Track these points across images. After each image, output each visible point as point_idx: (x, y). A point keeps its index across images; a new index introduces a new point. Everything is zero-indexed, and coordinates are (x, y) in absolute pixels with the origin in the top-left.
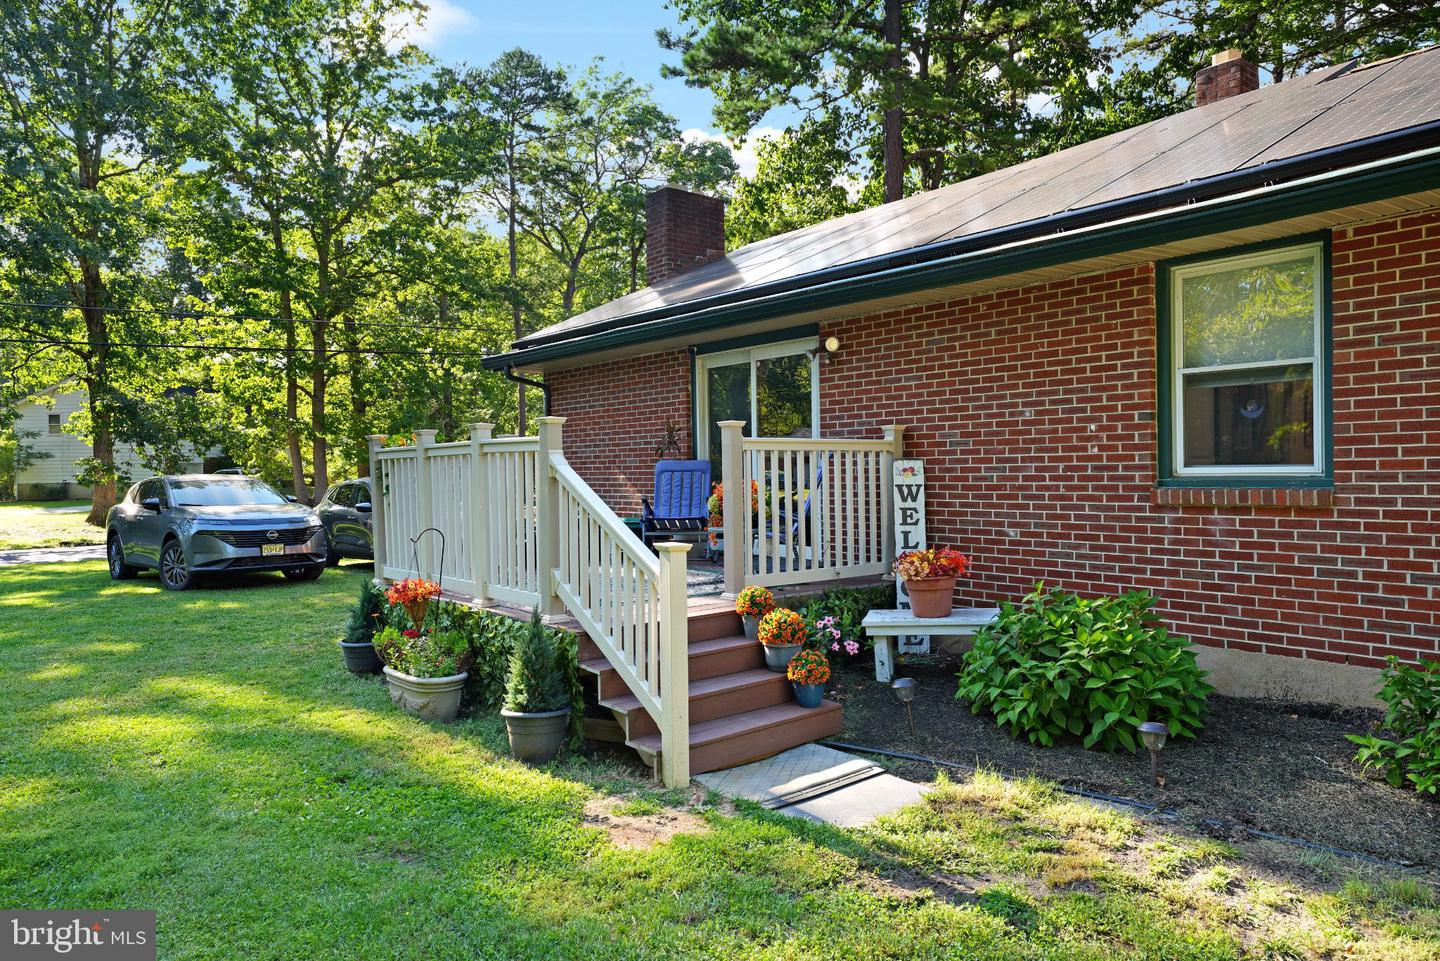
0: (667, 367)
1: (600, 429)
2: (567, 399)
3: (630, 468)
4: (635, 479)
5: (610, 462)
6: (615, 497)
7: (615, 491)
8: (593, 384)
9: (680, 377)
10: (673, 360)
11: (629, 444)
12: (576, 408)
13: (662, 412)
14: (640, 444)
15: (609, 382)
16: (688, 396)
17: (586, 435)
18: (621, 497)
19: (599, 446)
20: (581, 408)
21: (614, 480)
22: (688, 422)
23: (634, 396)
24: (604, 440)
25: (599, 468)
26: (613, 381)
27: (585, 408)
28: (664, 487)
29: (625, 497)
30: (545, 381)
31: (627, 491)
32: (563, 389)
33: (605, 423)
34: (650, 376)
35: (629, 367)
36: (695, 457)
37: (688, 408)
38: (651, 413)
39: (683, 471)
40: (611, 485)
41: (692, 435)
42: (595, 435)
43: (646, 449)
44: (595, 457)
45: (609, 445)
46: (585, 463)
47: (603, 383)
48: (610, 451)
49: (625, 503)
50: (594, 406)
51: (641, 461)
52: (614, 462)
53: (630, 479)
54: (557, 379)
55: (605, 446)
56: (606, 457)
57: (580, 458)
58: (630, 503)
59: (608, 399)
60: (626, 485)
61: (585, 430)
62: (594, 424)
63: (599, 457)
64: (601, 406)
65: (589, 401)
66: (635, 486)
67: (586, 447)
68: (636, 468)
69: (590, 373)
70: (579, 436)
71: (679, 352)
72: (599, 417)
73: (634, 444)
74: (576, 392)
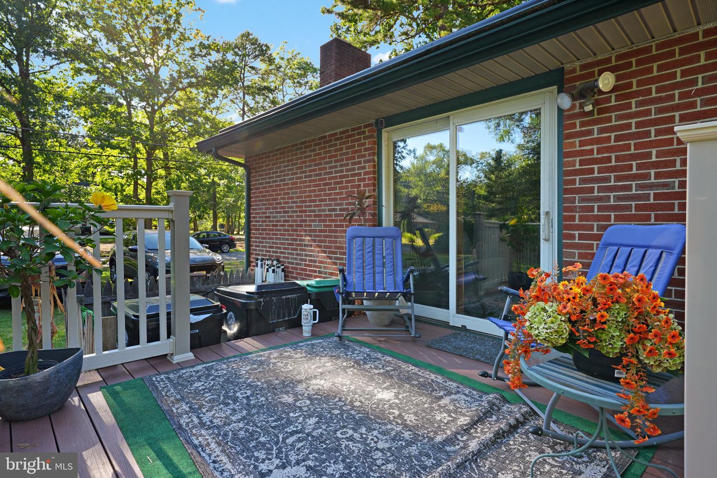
0: (352, 141)
1: (289, 198)
2: (262, 175)
3: (315, 231)
4: (320, 241)
5: (297, 226)
6: (301, 255)
7: (301, 250)
8: (284, 162)
9: (365, 150)
10: (359, 134)
11: (314, 211)
12: (269, 183)
13: (347, 182)
14: (324, 210)
15: (297, 159)
16: (374, 166)
17: (277, 204)
18: (306, 255)
19: (288, 212)
20: (273, 182)
21: (301, 240)
22: (374, 190)
23: (320, 169)
24: (292, 207)
25: (288, 230)
26: (301, 158)
27: (276, 181)
28: (355, 254)
29: (311, 256)
30: (246, 162)
31: (312, 251)
32: (260, 167)
33: (293, 193)
34: (336, 151)
35: (315, 145)
36: (380, 224)
37: (374, 178)
38: (335, 183)
39: (374, 237)
40: (298, 245)
41: (378, 203)
42: (285, 203)
43: (331, 215)
44: (284, 221)
45: (296, 212)
46: (276, 226)
47: (292, 160)
48: (297, 216)
49: (310, 261)
50: (284, 180)
51: (325, 226)
52: (301, 226)
53: (314, 241)
54: (254, 160)
55: (293, 212)
56: (293, 221)
57: (273, 221)
58: (315, 261)
59: (296, 173)
60: (311, 246)
61: (277, 199)
62: (284, 194)
63: (288, 221)
64: (290, 179)
65: (280, 176)
66: (320, 246)
67: (277, 213)
68: (320, 231)
69: (281, 154)
70: (272, 204)
71: (365, 127)
72: (288, 189)
73: (319, 211)
74: (270, 169)
